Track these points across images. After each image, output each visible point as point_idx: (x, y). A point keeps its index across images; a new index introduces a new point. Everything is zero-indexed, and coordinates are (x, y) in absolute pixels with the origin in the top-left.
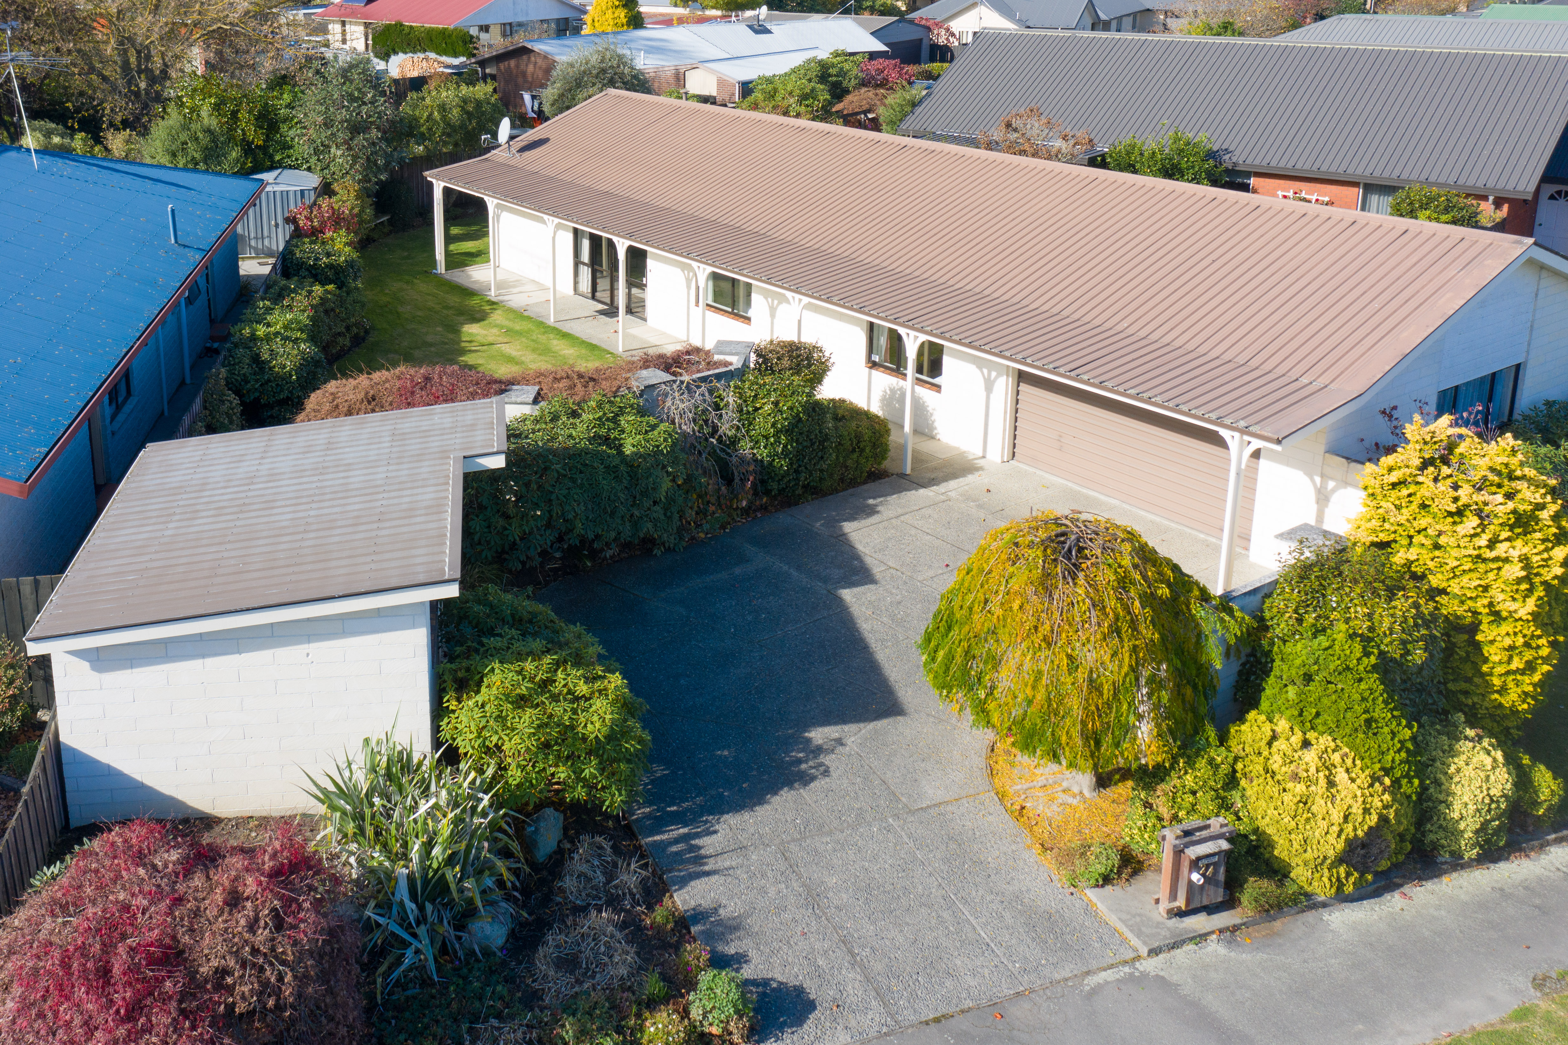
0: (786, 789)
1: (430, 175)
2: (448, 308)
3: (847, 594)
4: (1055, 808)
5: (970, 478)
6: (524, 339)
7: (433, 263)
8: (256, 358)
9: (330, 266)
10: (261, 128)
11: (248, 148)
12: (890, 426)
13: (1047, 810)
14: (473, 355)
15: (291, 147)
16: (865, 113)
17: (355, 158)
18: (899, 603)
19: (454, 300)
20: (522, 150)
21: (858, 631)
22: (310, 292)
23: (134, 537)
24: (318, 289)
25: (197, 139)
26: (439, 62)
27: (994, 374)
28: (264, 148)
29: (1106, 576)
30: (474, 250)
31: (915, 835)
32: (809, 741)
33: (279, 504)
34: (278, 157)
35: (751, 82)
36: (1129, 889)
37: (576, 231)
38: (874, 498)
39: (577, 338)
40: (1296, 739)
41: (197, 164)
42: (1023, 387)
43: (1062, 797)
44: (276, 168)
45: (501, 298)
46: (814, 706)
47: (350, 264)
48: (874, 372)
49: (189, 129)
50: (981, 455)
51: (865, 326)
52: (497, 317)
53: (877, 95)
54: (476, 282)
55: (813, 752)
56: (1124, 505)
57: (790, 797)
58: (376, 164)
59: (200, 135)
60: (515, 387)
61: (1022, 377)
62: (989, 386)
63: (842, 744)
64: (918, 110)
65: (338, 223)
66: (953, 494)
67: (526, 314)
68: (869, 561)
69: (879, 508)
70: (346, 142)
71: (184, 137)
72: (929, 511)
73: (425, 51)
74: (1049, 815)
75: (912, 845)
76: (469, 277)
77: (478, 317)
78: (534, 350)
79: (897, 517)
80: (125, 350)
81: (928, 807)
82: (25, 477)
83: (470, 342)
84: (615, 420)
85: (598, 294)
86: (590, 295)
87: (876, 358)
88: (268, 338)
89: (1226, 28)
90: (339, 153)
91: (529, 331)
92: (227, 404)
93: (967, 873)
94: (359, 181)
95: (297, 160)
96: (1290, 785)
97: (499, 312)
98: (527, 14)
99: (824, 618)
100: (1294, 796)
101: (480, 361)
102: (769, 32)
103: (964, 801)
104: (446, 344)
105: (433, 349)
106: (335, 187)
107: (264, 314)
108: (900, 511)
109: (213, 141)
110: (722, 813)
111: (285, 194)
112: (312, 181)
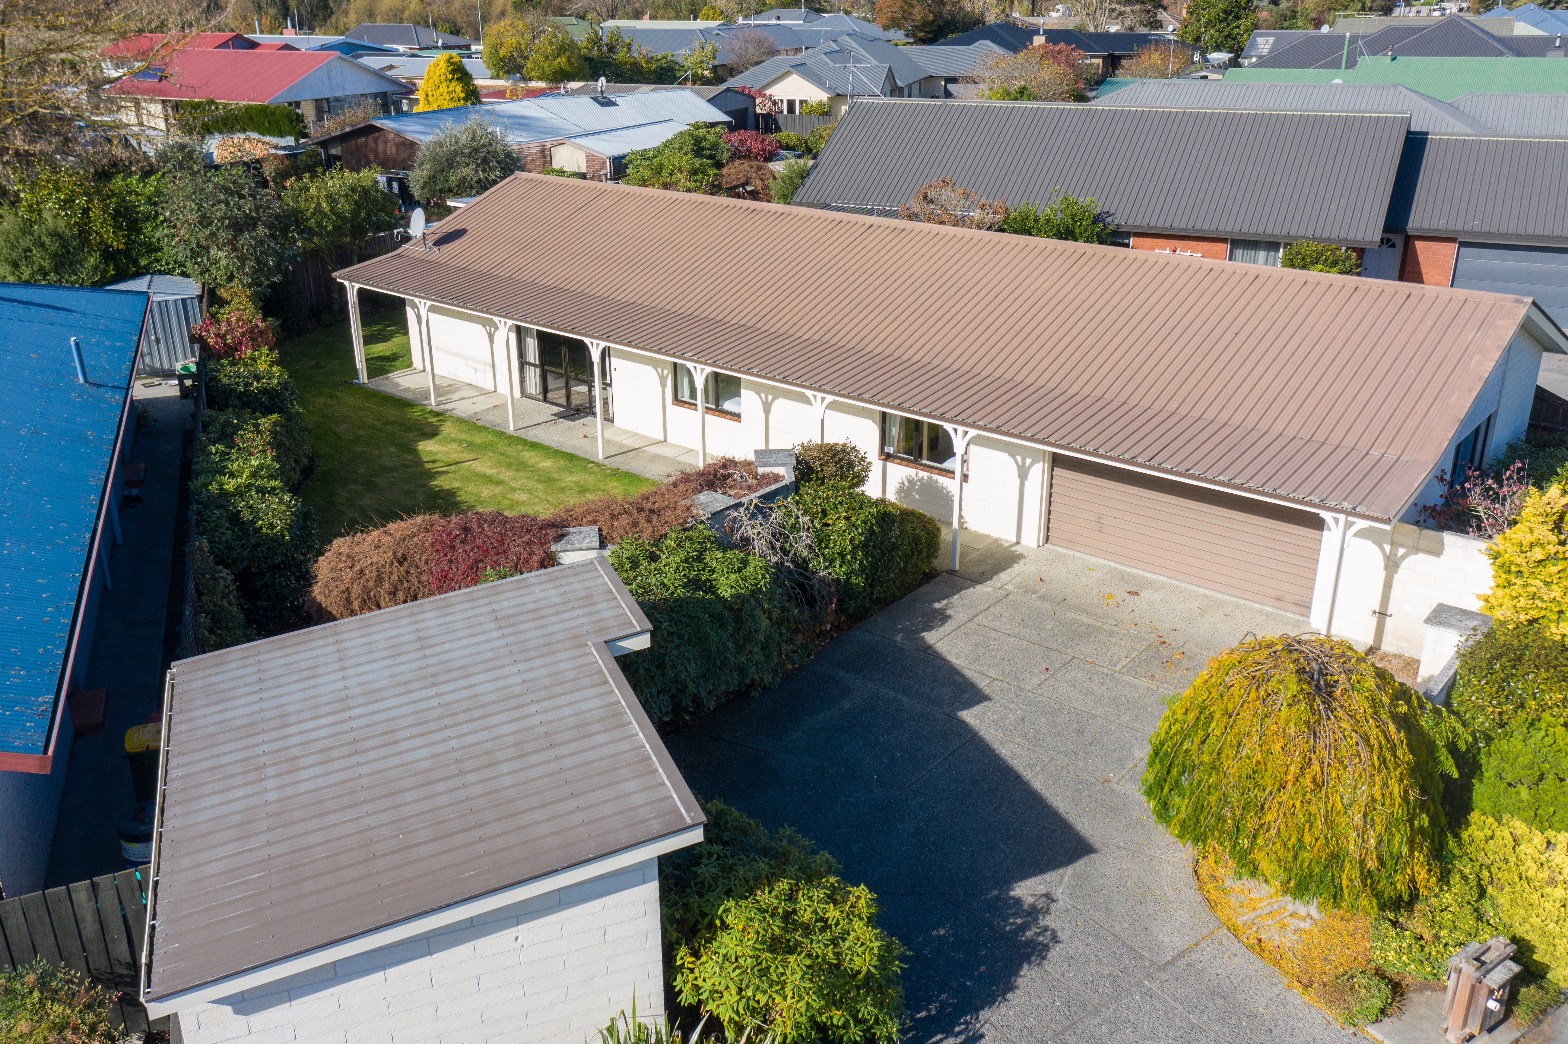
0: (1025, 966)
1: (340, 276)
2: (387, 423)
3: (968, 716)
4: (1290, 936)
5: (1017, 568)
6: (491, 454)
7: (355, 372)
8: (235, 518)
9: (264, 391)
10: (120, 228)
11: (108, 255)
12: (939, 525)
13: (1284, 940)
14: (444, 477)
15: (160, 249)
16: (743, 185)
17: (243, 259)
18: (1023, 719)
19: (392, 413)
20: (439, 243)
21: (1000, 758)
22: (256, 426)
23: (225, 810)
24: (266, 422)
25: (42, 245)
26: (264, 143)
27: (1028, 461)
28: (126, 253)
29: (1360, 704)
30: (387, 354)
31: (1178, 996)
32: (1018, 901)
33: (401, 735)
34: (143, 262)
35: (624, 157)
36: (1404, 1017)
37: (519, 330)
38: (938, 601)
39: (548, 448)
40: (1538, 839)
41: (45, 274)
42: (1058, 471)
43: (1293, 923)
44: (144, 274)
45: (442, 407)
46: (1002, 856)
47: (284, 386)
48: (889, 465)
49: (31, 234)
50: (1014, 540)
51: (878, 418)
52: (448, 429)
53: (751, 167)
54: (407, 390)
55: (1029, 914)
56: (1172, 581)
57: (1034, 975)
58: (266, 265)
59: (46, 240)
60: (571, 530)
61: (1057, 461)
62: (1023, 473)
63: (1054, 901)
64: (809, 182)
65: (253, 339)
66: (1009, 587)
67: (479, 423)
68: (970, 674)
69: (949, 612)
70: (230, 242)
71: (25, 242)
72: (997, 610)
73: (244, 130)
74: (1288, 945)
75: (1180, 1008)
76: (397, 385)
77: (431, 433)
78: (509, 466)
79: (971, 620)
80: (88, 535)
81: (1174, 959)
82: (41, 744)
83: (433, 462)
84: (700, 558)
85: (550, 395)
86: (541, 397)
87: (890, 450)
88: (240, 492)
89: (1022, 93)
90: (221, 254)
91: (492, 444)
92: (222, 582)
93: (1249, 1032)
94: (249, 286)
95: (167, 264)
96: (1548, 890)
97: (448, 424)
98: (344, 89)
99: (959, 748)
100: (1554, 901)
101: (457, 485)
102: (614, 104)
103: (1203, 945)
104: (408, 467)
105: (396, 474)
106: (222, 293)
107: (221, 461)
108: (971, 613)
109: (63, 247)
110: (977, 1010)
111: (163, 305)
112: (192, 288)
